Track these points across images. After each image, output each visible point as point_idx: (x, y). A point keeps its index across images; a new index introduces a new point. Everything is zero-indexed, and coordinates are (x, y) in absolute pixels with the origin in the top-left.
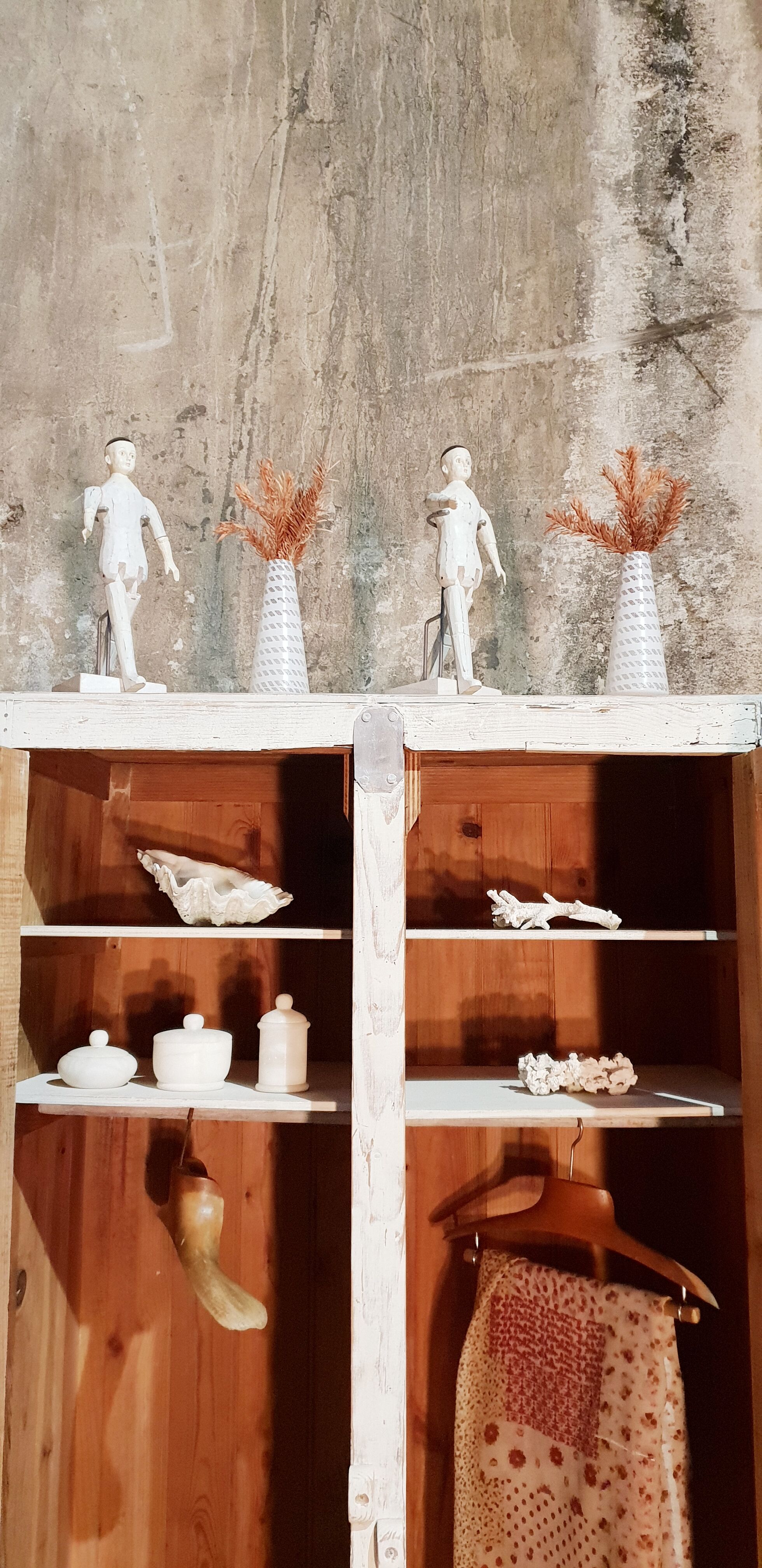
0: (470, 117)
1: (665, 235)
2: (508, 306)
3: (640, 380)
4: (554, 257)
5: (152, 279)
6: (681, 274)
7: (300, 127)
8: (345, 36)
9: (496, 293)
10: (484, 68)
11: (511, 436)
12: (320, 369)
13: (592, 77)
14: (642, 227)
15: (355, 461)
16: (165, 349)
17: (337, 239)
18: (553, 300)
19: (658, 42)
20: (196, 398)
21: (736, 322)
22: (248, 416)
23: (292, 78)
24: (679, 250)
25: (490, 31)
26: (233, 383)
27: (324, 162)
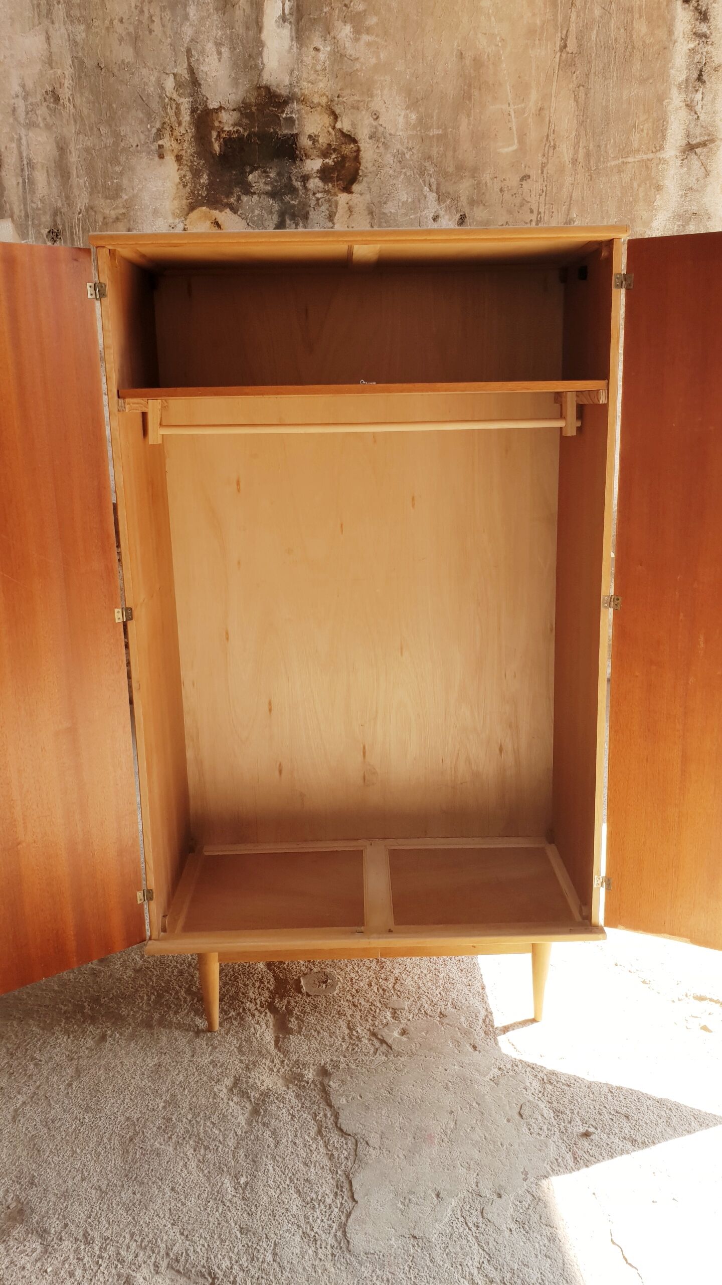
0: (627, 53)
1: (694, 106)
3: (681, 166)
4: (655, 115)
5: (509, 122)
6: (699, 123)
7: (564, 55)
8: (582, 15)
9: (634, 130)
10: (634, 32)
11: (637, 188)
12: (571, 160)
13: (673, 38)
14: (687, 103)
15: (583, 198)
16: (516, 151)
17: (577, 105)
18: (653, 133)
19: (698, 23)
20: (527, 172)
21: (716, 143)
23: (561, 33)
24: (698, 113)
25: (637, 16)
26: (540, 166)
27: (574, 70)
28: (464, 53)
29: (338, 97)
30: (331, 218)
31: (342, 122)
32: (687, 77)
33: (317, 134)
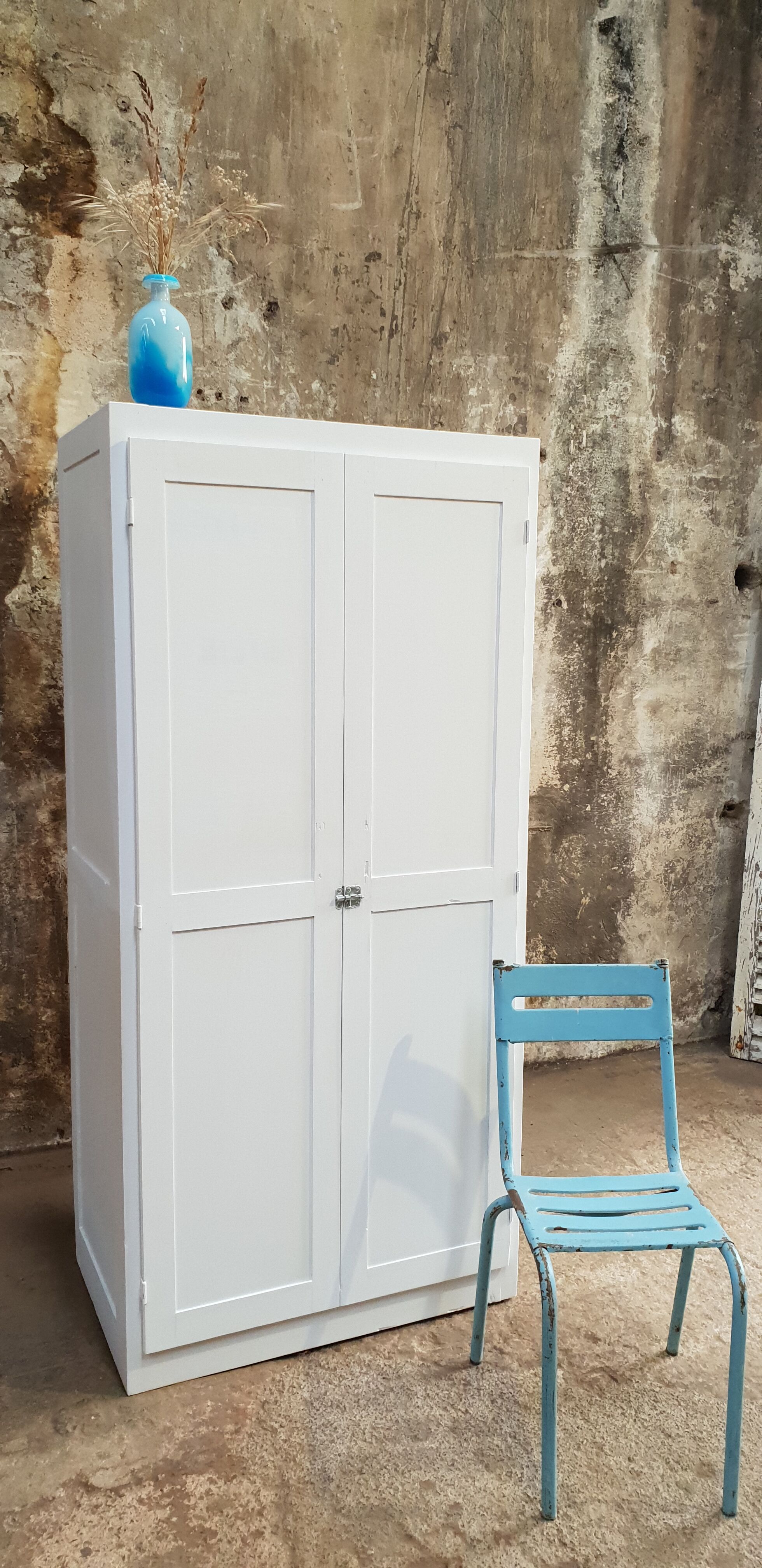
0: (524, 91)
1: (613, 191)
2: (537, 219)
3: (596, 276)
4: (561, 194)
5: (349, 161)
6: (619, 216)
7: (433, 72)
8: (461, 15)
9: (532, 209)
10: (533, 59)
11: (536, 299)
12: (441, 240)
13: (586, 81)
14: (603, 183)
15: (460, 302)
16: (358, 211)
17: (452, 156)
18: (559, 220)
19: (618, 68)
20: (376, 247)
21: (640, 250)
22: (404, 264)
23: (430, 36)
24: (618, 201)
25: (538, 36)
26: (396, 241)
27: (446, 101)
28: (276, 31)
29: (56, 56)
30: (39, 275)
31: (61, 104)
32: (606, 143)
33: (13, 115)
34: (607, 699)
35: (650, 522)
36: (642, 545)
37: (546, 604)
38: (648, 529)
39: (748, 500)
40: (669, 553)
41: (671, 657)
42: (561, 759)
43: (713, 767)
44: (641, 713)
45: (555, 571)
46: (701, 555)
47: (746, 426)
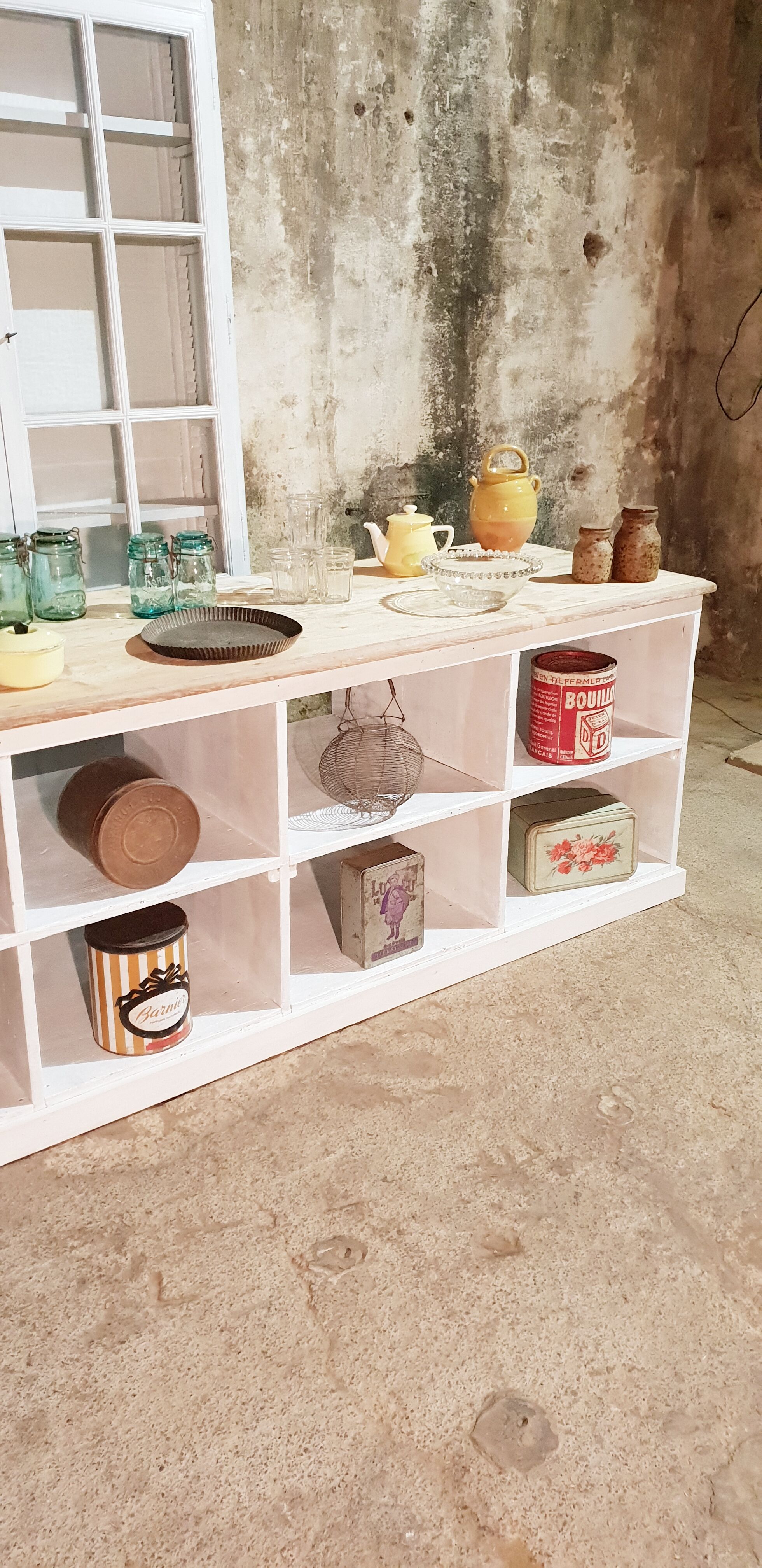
34: (474, 367)
35: (509, 189)
36: (502, 212)
37: (418, 272)
38: (507, 197)
39: (595, 167)
40: (526, 220)
41: (528, 325)
42: (436, 428)
43: (566, 432)
44: (504, 380)
45: (425, 237)
46: (554, 223)
47: (594, 89)
